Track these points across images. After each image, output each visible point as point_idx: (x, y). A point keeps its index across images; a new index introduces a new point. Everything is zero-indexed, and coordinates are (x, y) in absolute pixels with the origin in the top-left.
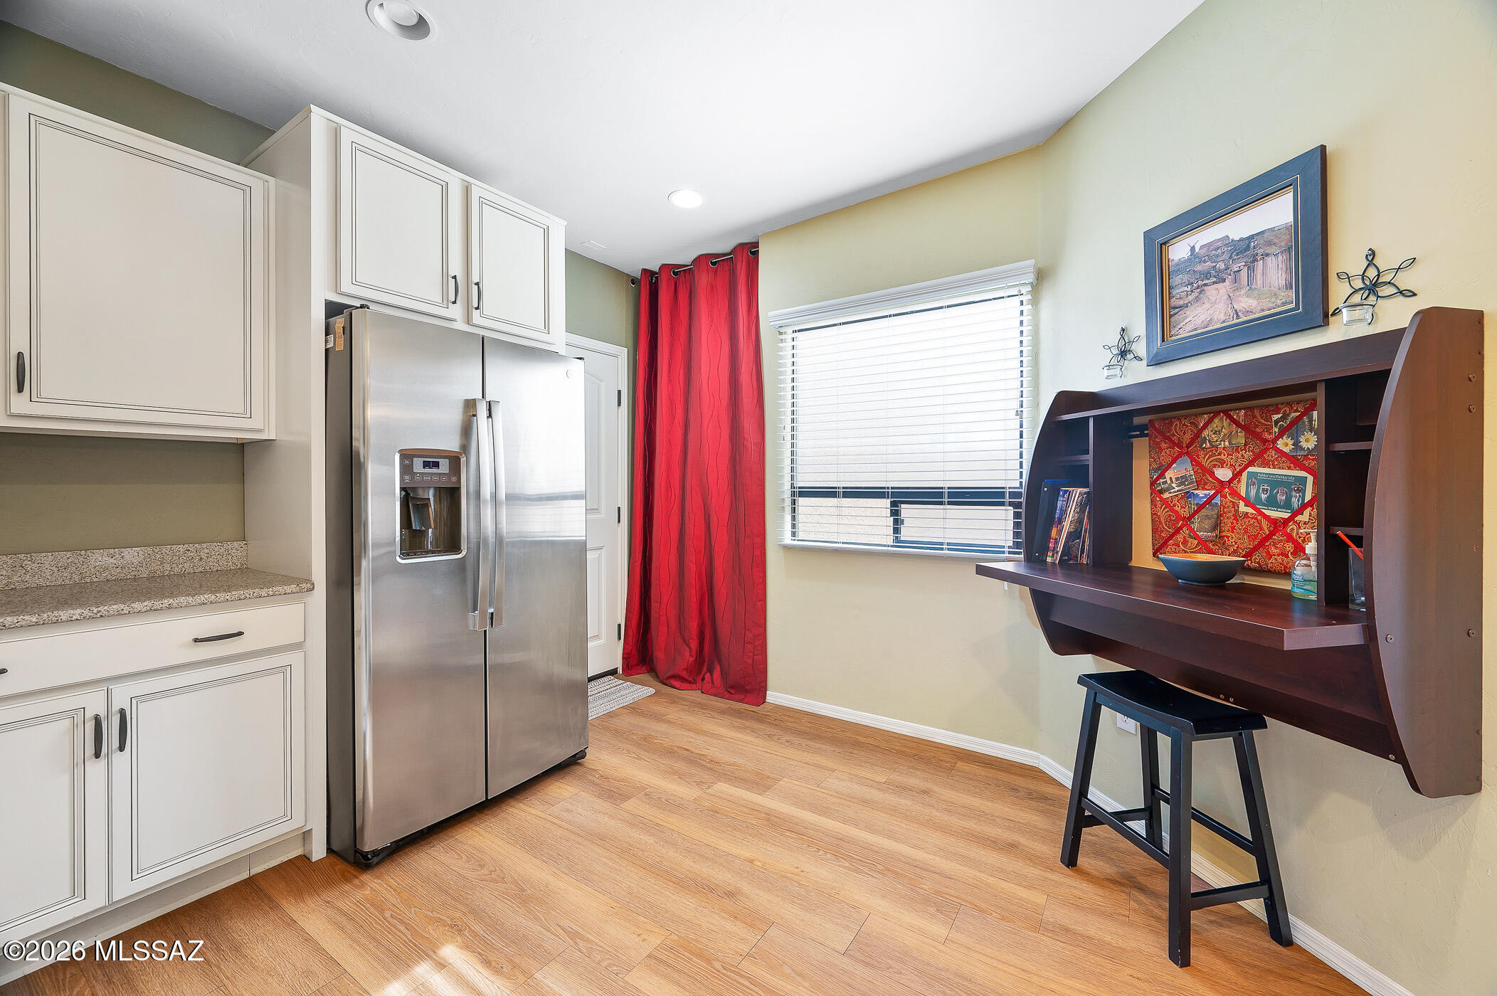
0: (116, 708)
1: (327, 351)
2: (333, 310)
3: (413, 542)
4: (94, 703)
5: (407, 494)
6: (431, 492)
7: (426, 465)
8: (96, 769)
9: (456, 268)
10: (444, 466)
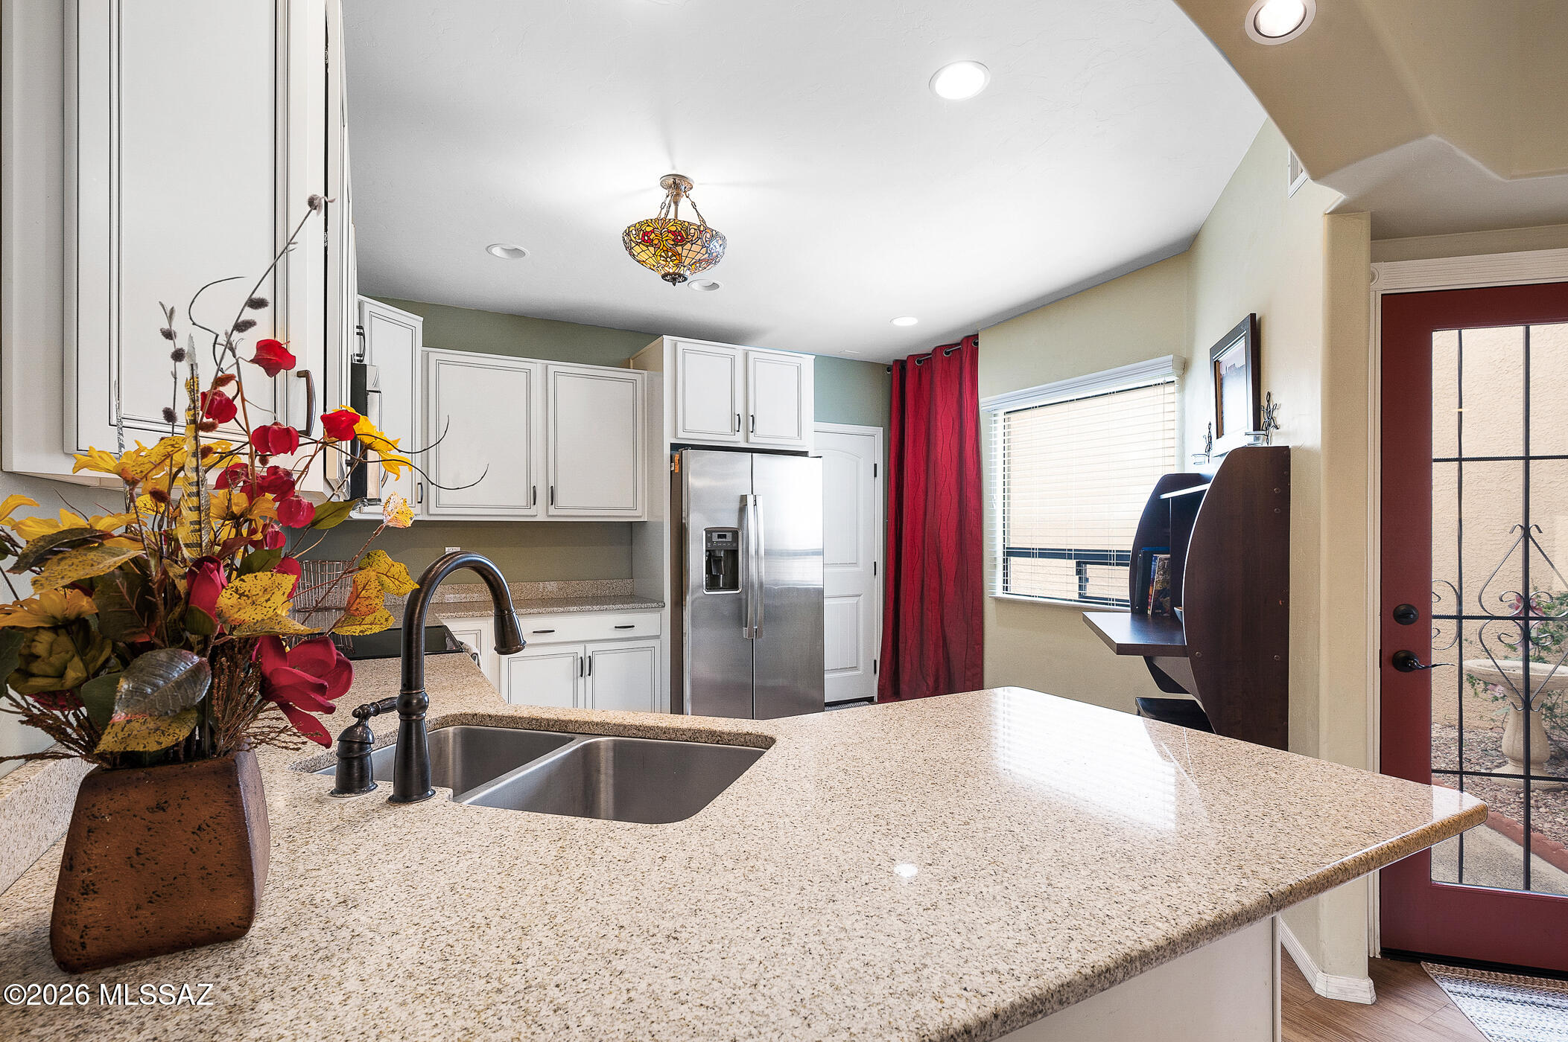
0: (587, 656)
1: (671, 471)
2: (674, 447)
3: (712, 583)
4: (579, 649)
5: (710, 554)
6: (722, 553)
7: (719, 536)
8: (581, 681)
9: (740, 409)
10: (729, 538)
